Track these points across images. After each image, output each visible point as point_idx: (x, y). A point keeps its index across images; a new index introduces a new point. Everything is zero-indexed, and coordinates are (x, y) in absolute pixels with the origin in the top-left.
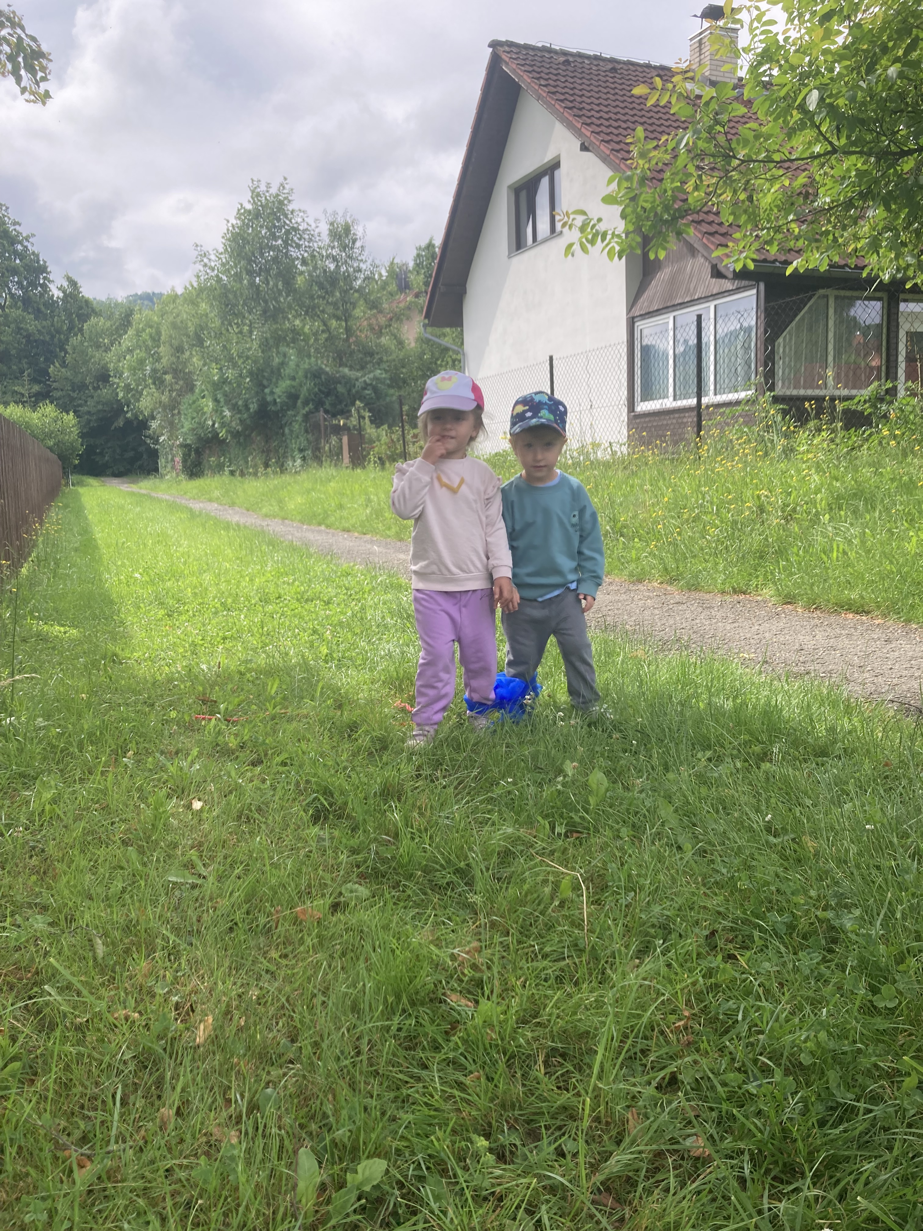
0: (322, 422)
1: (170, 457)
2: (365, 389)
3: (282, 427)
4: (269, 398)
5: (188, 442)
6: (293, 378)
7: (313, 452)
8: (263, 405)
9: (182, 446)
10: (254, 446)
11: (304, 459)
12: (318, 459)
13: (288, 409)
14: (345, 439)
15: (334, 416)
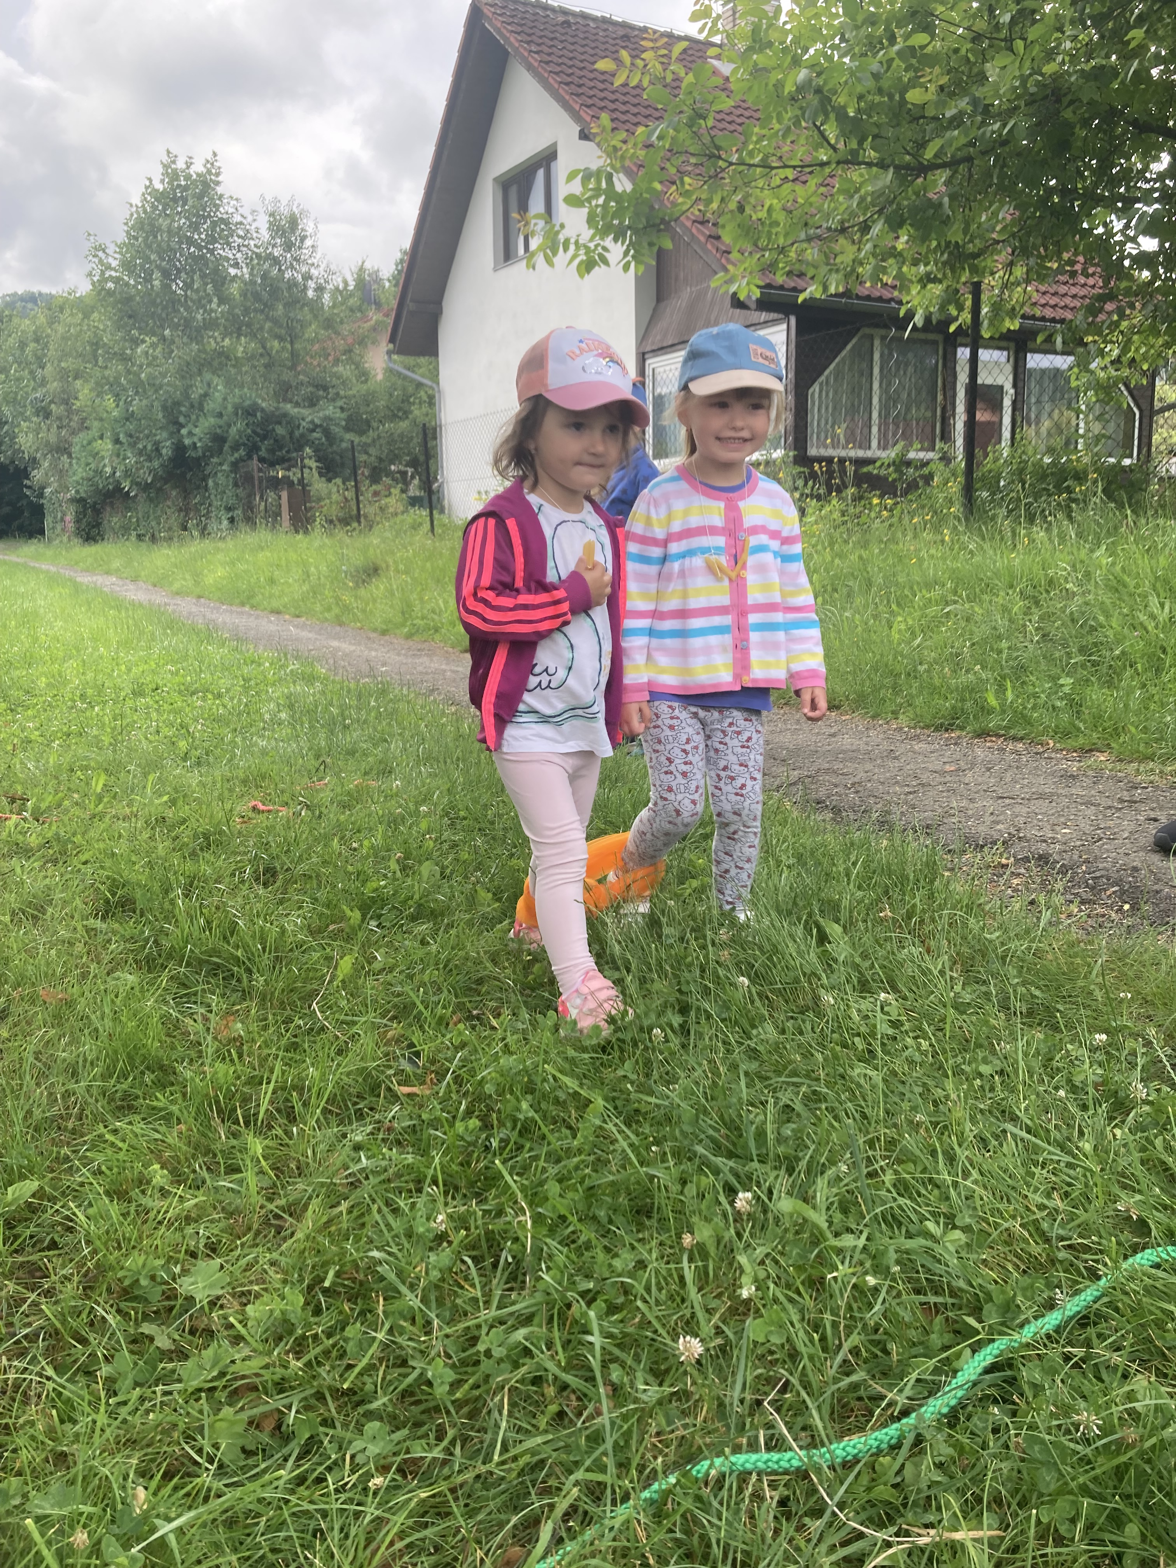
0: (256, 475)
1: (59, 515)
2: (313, 431)
3: (205, 479)
4: (187, 442)
5: (83, 495)
6: (220, 415)
7: (244, 512)
8: (180, 449)
9: (73, 500)
10: (169, 503)
11: (232, 520)
12: (250, 520)
13: (212, 456)
14: (284, 495)
15: (272, 464)
